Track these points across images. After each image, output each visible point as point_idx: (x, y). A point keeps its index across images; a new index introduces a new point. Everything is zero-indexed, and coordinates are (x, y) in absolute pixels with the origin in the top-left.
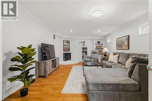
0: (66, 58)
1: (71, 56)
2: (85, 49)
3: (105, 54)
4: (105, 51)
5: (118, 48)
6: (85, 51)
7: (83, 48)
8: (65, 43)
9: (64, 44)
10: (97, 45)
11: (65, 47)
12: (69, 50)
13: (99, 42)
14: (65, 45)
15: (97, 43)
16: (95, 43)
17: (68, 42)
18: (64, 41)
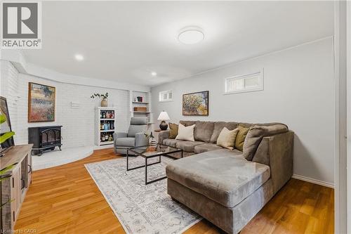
0: (45, 145)
1: (60, 138)
2: (108, 115)
3: (164, 124)
4: (163, 119)
5: (186, 113)
6: (107, 118)
7: (103, 113)
8: (37, 92)
9: (34, 95)
10: (137, 106)
11: (36, 106)
12: (50, 118)
13: (140, 99)
14: (38, 101)
15: (137, 101)
16: (131, 100)
17: (48, 90)
18: (34, 86)
